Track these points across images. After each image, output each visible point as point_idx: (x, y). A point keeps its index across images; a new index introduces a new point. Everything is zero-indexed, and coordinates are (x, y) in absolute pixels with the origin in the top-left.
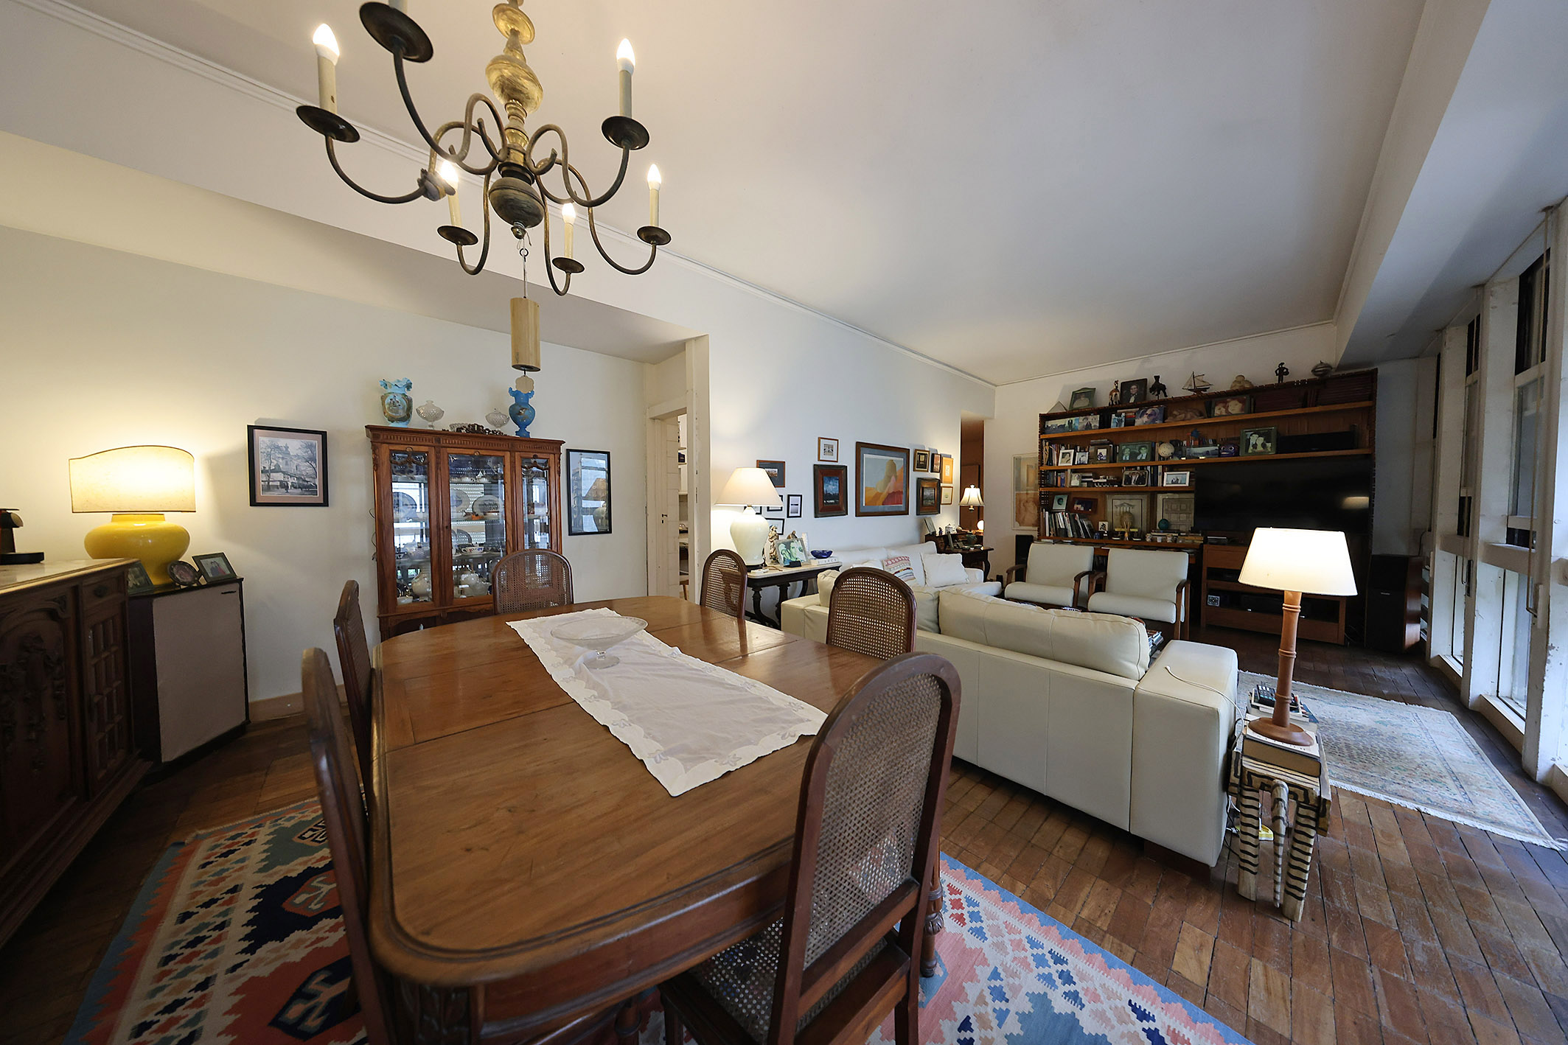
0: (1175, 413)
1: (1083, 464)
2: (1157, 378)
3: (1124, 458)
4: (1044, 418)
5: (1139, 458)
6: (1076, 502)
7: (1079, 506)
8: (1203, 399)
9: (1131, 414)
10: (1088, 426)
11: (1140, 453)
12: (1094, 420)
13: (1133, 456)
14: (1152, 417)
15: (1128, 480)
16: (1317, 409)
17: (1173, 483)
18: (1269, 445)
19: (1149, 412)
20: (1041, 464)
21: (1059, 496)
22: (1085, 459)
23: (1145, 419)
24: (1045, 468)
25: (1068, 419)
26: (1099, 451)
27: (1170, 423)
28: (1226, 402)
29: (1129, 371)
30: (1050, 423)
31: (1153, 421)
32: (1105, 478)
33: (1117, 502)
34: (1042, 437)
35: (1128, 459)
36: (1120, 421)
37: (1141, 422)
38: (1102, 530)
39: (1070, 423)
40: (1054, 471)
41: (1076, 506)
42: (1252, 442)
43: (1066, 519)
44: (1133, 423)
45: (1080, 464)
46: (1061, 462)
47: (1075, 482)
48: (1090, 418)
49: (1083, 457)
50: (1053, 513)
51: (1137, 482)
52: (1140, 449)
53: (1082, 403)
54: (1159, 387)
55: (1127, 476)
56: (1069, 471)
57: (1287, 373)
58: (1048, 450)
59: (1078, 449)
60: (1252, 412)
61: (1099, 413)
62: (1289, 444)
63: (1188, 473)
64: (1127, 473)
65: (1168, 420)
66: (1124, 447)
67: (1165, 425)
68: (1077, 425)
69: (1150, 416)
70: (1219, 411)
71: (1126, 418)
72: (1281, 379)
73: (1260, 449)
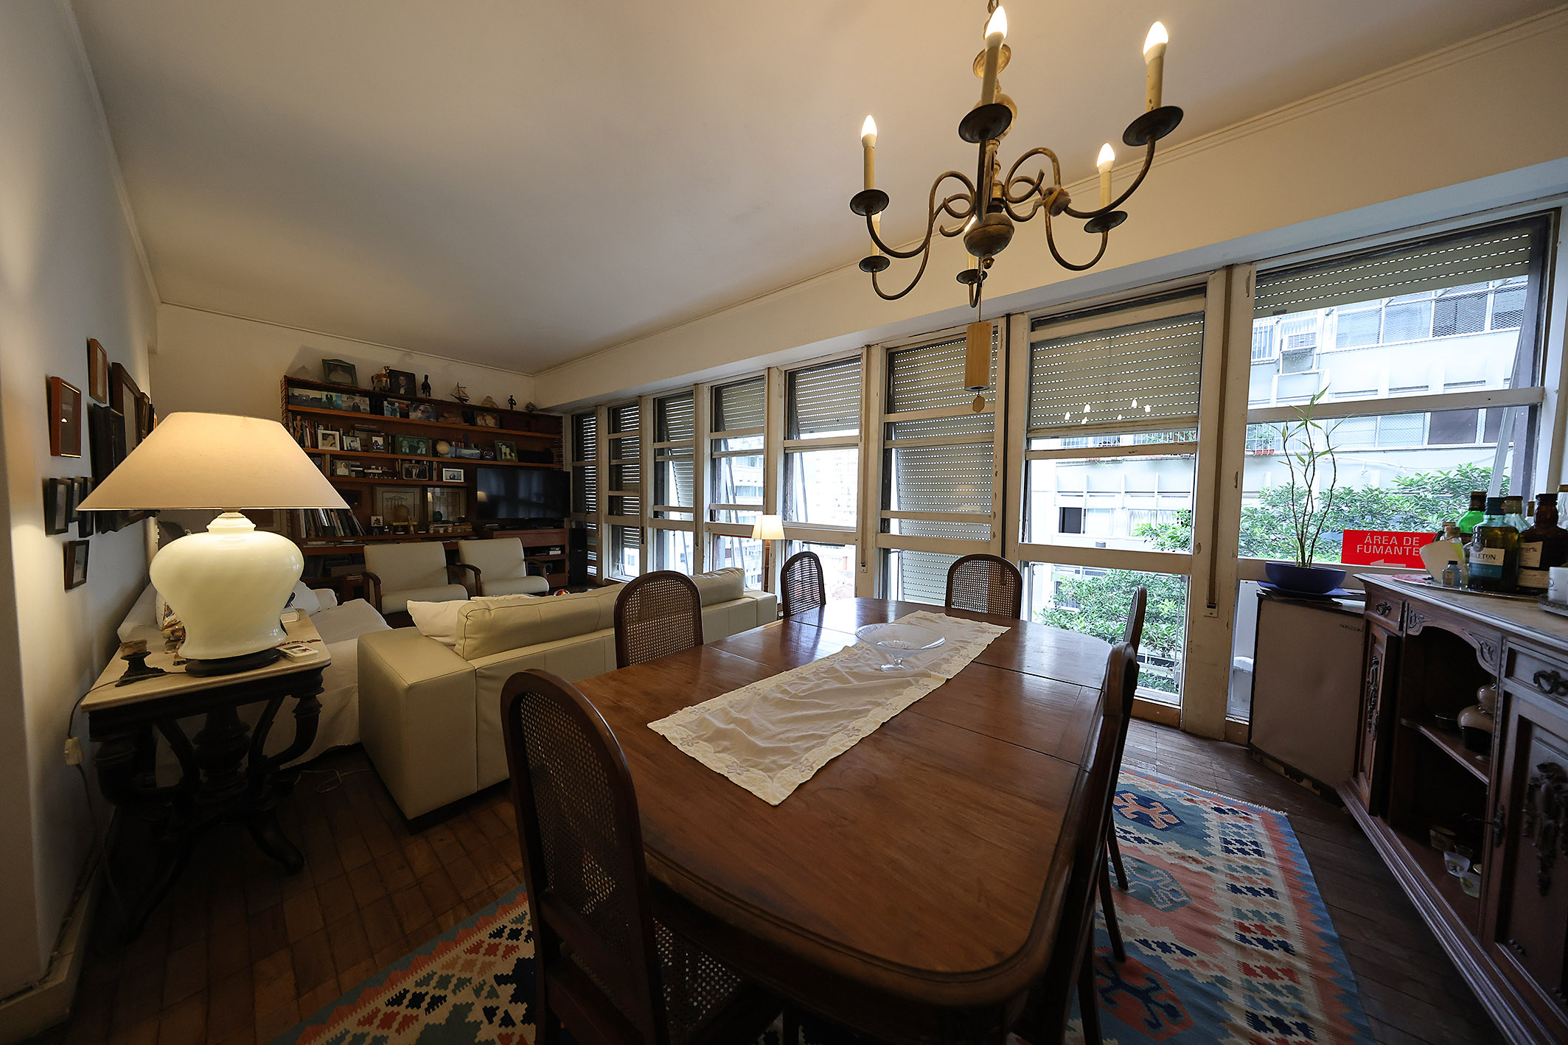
0: (445, 415)
1: (355, 450)
2: (426, 377)
3: (404, 450)
5: (419, 452)
8: (466, 410)
9: (403, 406)
10: (356, 408)
11: (419, 448)
12: (364, 404)
13: (413, 449)
14: (427, 414)
15: (409, 473)
16: (539, 435)
17: (451, 479)
18: (513, 454)
19: (422, 407)
22: (357, 445)
23: (419, 414)
25: (326, 393)
26: (374, 439)
27: (442, 423)
28: (484, 416)
29: (394, 359)
30: (297, 392)
31: (428, 418)
32: (377, 469)
33: (387, 495)
34: (290, 407)
35: (424, 453)
36: (394, 412)
37: (415, 415)
38: (376, 525)
39: (329, 399)
42: (503, 451)
43: (333, 515)
44: (407, 416)
45: (351, 450)
46: (323, 445)
47: (342, 471)
48: (357, 399)
49: (354, 443)
51: (418, 476)
52: (418, 443)
53: (339, 377)
54: (426, 387)
55: (407, 469)
56: (328, 457)
57: (515, 404)
58: (299, 426)
59: (341, 432)
60: (501, 428)
61: (366, 396)
62: (522, 455)
63: (462, 471)
64: (406, 465)
65: (441, 419)
66: (401, 439)
67: (438, 424)
68: (340, 402)
69: (423, 412)
70: (480, 421)
71: (400, 409)
72: (512, 407)
73: (509, 457)
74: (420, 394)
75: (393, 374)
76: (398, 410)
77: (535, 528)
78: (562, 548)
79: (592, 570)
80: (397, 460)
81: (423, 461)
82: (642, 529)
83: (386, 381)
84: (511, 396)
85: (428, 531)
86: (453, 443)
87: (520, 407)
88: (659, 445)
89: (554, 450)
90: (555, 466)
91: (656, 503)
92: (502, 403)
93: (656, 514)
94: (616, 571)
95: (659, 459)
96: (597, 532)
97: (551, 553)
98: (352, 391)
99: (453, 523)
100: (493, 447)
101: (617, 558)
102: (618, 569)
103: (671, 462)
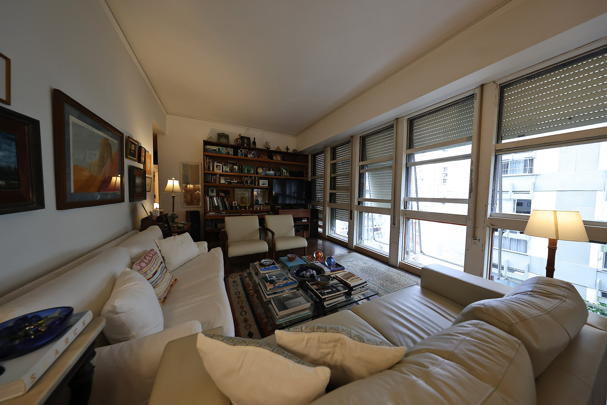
0: (261, 155)
1: (227, 172)
2: (254, 138)
3: (245, 172)
4: (206, 143)
5: (251, 173)
6: (220, 192)
7: (222, 194)
8: (269, 152)
9: (245, 152)
10: (228, 153)
11: (251, 170)
12: (231, 151)
13: (249, 171)
14: (254, 155)
15: (247, 182)
16: (298, 163)
17: (263, 185)
18: (288, 173)
19: (252, 152)
20: (204, 170)
21: (212, 188)
22: (228, 170)
23: (251, 155)
24: (207, 172)
25: (218, 147)
26: (235, 167)
27: (260, 159)
28: (276, 156)
29: (243, 131)
30: (208, 147)
31: (255, 157)
32: (236, 181)
33: (239, 192)
34: (205, 154)
35: (253, 173)
36: (242, 154)
37: (250, 156)
38: (234, 205)
39: (219, 149)
40: (210, 174)
41: (220, 194)
42: (284, 172)
43: (219, 200)
44: (247, 156)
45: (225, 172)
46: (216, 170)
47: (223, 181)
48: (229, 149)
49: (227, 169)
50: (211, 198)
51: (250, 184)
52: (251, 169)
53: (223, 141)
54: (254, 143)
56: (218, 175)
57: (289, 150)
58: (208, 162)
59: (223, 164)
60: (283, 161)
61: (232, 148)
62: (291, 173)
63: (267, 181)
64: (246, 179)
65: (260, 158)
66: (244, 167)
67: (258, 160)
68: (223, 151)
69: (253, 154)
70: (275, 158)
71: (244, 153)
72: (287, 151)
73: (286, 174)
74: (252, 146)
75: (242, 138)
76: (243, 154)
77: (296, 209)
78: (308, 219)
79: (320, 230)
80: (243, 176)
81: (252, 177)
82: (351, 211)
83: (240, 141)
84: (287, 146)
85: (253, 209)
86: (264, 168)
87: (291, 151)
88: (362, 163)
89: (304, 171)
90: (305, 178)
91: (359, 197)
92: (283, 149)
93: (359, 203)
94: (332, 232)
95: (362, 171)
96: (323, 212)
97: (303, 221)
98: (227, 146)
99: (263, 205)
100: (280, 170)
101: (333, 225)
102: (333, 231)
103: (367, 173)
